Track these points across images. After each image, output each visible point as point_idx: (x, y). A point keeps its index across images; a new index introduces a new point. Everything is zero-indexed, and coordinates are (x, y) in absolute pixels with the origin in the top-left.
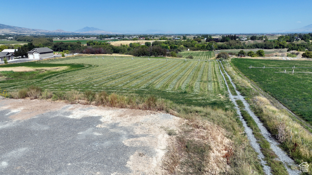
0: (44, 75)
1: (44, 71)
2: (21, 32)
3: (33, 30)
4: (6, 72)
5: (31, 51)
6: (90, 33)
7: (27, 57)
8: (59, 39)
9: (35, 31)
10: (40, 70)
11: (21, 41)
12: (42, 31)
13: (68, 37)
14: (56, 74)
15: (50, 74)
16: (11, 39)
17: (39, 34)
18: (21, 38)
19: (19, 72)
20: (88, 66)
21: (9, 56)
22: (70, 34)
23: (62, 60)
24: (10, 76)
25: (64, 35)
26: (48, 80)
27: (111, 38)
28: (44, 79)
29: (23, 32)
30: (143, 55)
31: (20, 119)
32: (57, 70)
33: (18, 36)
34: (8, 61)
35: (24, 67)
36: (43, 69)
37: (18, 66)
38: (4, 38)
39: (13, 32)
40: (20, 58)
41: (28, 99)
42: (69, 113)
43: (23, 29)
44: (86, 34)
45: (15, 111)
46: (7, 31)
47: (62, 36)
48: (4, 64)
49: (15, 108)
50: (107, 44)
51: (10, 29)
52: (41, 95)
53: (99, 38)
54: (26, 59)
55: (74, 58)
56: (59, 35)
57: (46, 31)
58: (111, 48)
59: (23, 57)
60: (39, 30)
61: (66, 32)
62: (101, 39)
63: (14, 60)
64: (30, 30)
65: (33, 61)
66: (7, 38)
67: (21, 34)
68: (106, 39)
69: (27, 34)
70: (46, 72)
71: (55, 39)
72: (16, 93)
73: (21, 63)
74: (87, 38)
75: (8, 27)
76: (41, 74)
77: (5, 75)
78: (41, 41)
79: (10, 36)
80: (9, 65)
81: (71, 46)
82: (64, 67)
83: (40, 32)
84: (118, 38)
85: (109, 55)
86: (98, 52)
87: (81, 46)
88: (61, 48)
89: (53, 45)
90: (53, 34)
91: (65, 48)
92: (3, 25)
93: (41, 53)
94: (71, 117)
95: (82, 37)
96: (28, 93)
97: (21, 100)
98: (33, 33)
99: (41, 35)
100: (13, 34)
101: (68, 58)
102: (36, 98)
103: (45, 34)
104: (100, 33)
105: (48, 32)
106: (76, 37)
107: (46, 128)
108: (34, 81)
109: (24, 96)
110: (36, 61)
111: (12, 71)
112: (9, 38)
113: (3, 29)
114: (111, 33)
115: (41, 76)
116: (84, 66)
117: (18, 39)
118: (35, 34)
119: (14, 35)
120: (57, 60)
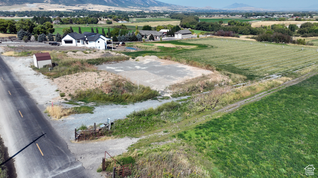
0: (179, 51)
1: (180, 48)
2: (176, 10)
3: (186, 7)
4: (161, 46)
5: (177, 32)
6: (238, 10)
7: (174, 36)
8: (205, 16)
9: (186, 8)
10: (179, 47)
11: (174, 18)
12: (193, 8)
13: (214, 14)
14: (186, 50)
15: (182, 50)
16: (167, 16)
17: (190, 11)
18: (174, 16)
19: (167, 47)
20: (211, 47)
21: (164, 35)
22: (217, 11)
23: (196, 40)
24: (162, 49)
25: (211, 12)
26: (180, 54)
27: (258, 17)
28: (178, 53)
29: (177, 10)
30: (265, 40)
31: (163, 65)
32: (188, 48)
33: (172, 13)
34: (162, 39)
35: (170, 44)
36: (180, 47)
37: (167, 43)
38: (162, 15)
39: (169, 10)
40: (169, 37)
41: (167, 60)
42: (178, 66)
43: (178, 6)
44: (233, 11)
45: (162, 63)
46: (165, 9)
47: (209, 13)
48: (160, 41)
49: (162, 62)
50: (248, 24)
51: (168, 7)
52: (171, 59)
53: (245, 17)
54: (173, 38)
55: (205, 39)
56: (206, 13)
57: (196, 8)
58: (248, 30)
59: (171, 36)
60: (190, 7)
61: (214, 9)
62: (246, 18)
63: (166, 38)
64: (183, 7)
65: (177, 40)
66: (164, 15)
67: (175, 11)
68: (252, 17)
69: (180, 11)
70: (181, 49)
71: (201, 17)
72: (163, 57)
73: (169, 41)
74: (233, 16)
75: (167, 5)
76: (178, 50)
77: (160, 49)
78: (188, 20)
79: (167, 13)
80: (163, 42)
81: (212, 25)
82: (194, 46)
83: (191, 9)
84: (266, 17)
85: (235, 39)
86: (227, 35)
87: (220, 26)
88: (203, 27)
89: (197, 25)
90: (201, 11)
91: (206, 27)
92: (163, 3)
93: (183, 34)
94: (178, 67)
95: (228, 15)
96: (167, 58)
97: (164, 60)
98: (185, 10)
99: (192, 12)
100: (169, 11)
101: (202, 39)
102: (169, 60)
103: (195, 11)
104: (249, 10)
105: (197, 9)
106: (222, 15)
107: (169, 68)
108: (173, 53)
109: (166, 59)
110: (179, 40)
111: (163, 46)
112: (166, 15)
113: (163, 6)
114: (262, 10)
115: (178, 51)
116: (207, 47)
117: (172, 17)
118: (186, 11)
119: (170, 13)
120: (192, 40)
